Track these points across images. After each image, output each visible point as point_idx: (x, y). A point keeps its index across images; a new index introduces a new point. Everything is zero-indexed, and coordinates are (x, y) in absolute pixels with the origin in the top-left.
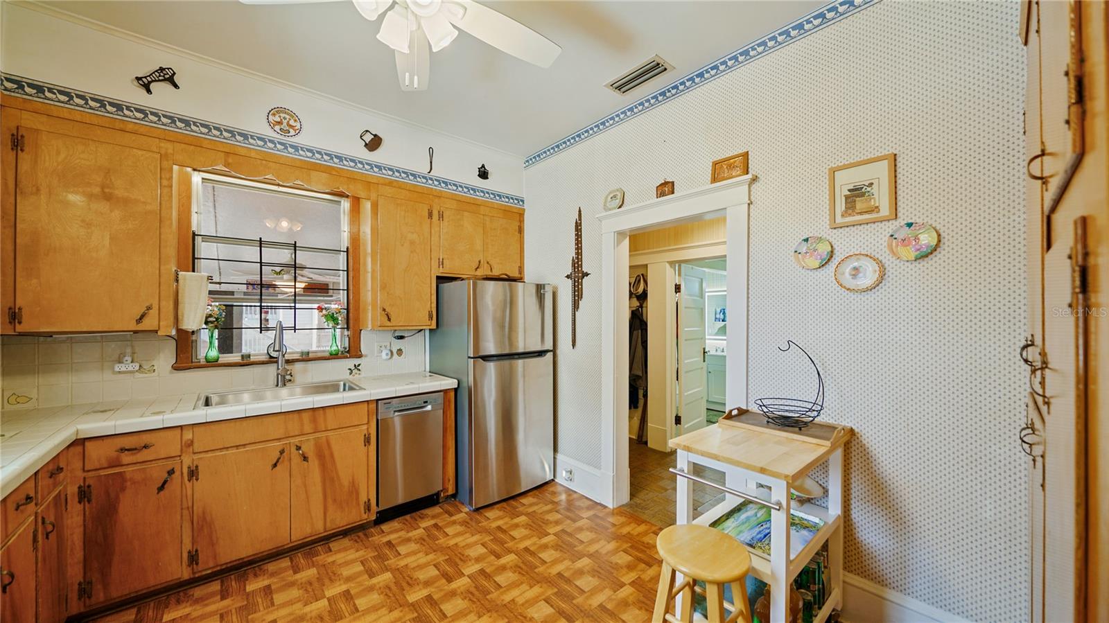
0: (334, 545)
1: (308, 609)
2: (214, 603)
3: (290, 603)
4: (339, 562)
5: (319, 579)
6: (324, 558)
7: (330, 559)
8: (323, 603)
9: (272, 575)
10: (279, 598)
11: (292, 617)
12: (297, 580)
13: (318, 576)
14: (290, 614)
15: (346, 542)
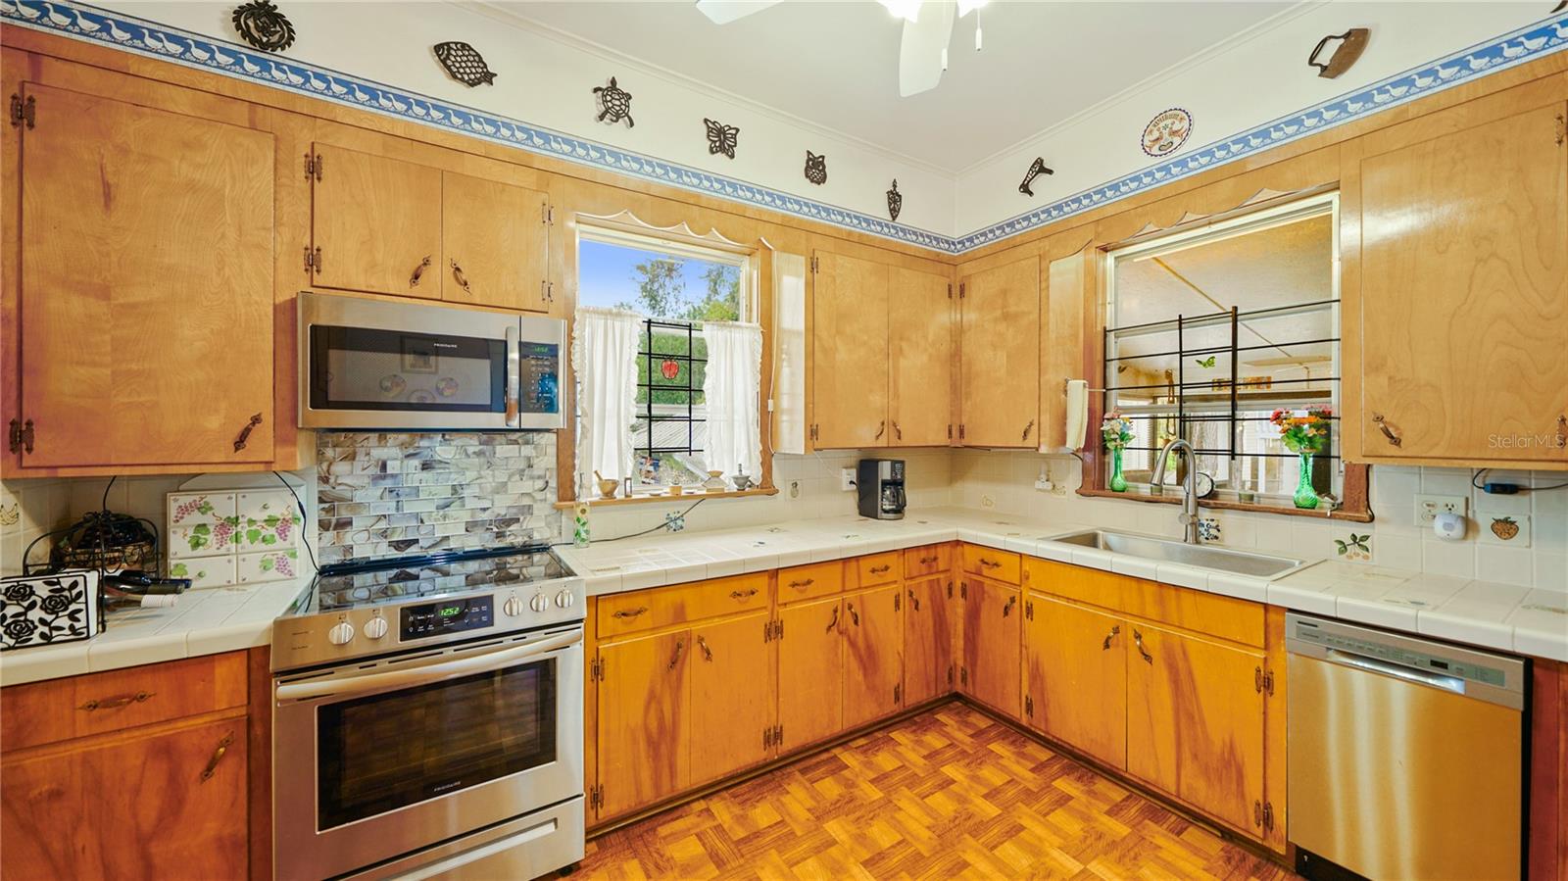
0: (1193, 834)
1: (1056, 853)
2: (1023, 766)
3: (1056, 831)
4: (1163, 854)
5: (1113, 845)
6: (1158, 834)
7: (1160, 841)
8: (1075, 867)
9: (1091, 793)
10: (1059, 817)
11: (1036, 842)
12: (1096, 820)
13: (1118, 839)
14: (1040, 839)
15: (1215, 846)
